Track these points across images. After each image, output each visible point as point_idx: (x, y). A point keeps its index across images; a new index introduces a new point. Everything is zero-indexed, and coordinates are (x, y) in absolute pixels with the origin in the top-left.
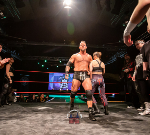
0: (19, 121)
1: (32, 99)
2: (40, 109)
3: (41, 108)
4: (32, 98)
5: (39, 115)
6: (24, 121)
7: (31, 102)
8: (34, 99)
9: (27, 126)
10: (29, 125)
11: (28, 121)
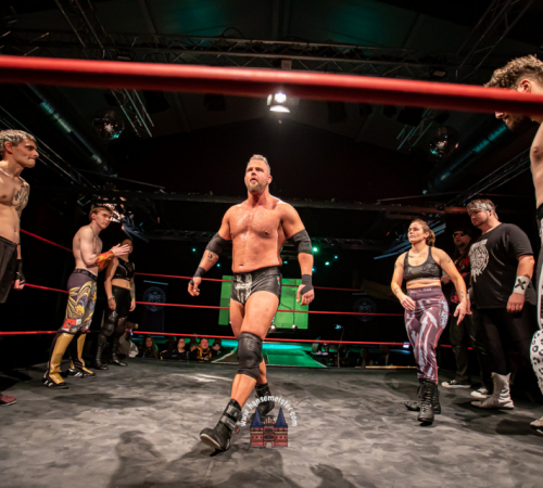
0: (153, 409)
1: (177, 353)
2: (201, 380)
3: (202, 378)
4: (177, 349)
5: (200, 396)
6: (166, 410)
7: (176, 359)
8: (181, 351)
9: (176, 425)
10: (179, 422)
11: (175, 411)
